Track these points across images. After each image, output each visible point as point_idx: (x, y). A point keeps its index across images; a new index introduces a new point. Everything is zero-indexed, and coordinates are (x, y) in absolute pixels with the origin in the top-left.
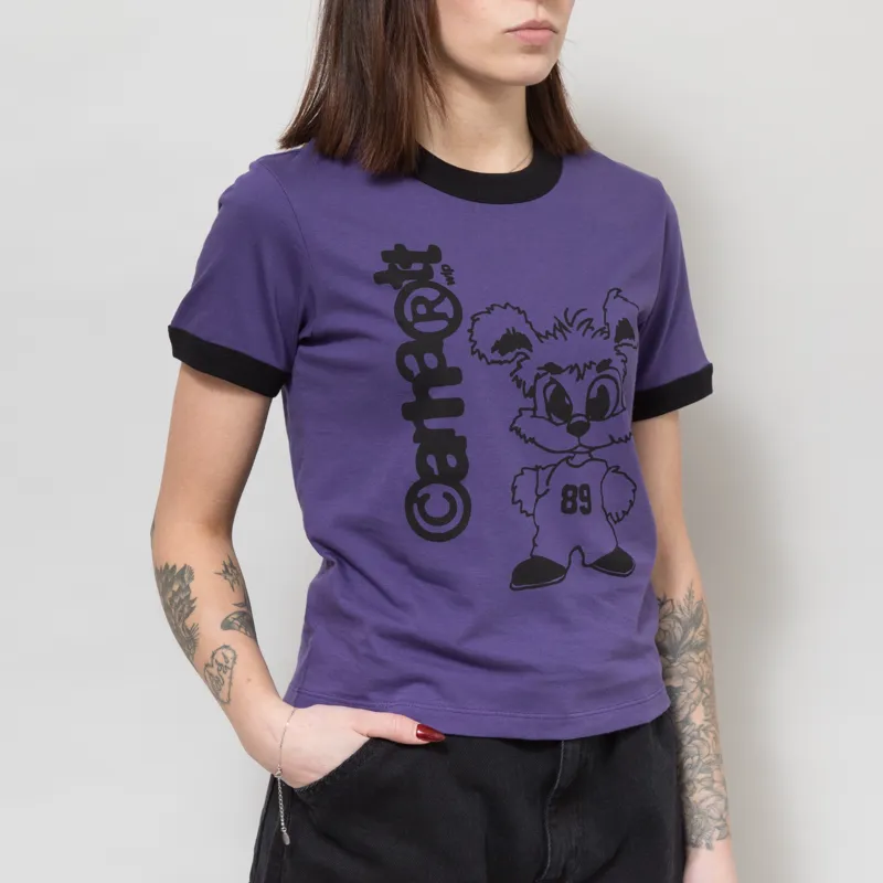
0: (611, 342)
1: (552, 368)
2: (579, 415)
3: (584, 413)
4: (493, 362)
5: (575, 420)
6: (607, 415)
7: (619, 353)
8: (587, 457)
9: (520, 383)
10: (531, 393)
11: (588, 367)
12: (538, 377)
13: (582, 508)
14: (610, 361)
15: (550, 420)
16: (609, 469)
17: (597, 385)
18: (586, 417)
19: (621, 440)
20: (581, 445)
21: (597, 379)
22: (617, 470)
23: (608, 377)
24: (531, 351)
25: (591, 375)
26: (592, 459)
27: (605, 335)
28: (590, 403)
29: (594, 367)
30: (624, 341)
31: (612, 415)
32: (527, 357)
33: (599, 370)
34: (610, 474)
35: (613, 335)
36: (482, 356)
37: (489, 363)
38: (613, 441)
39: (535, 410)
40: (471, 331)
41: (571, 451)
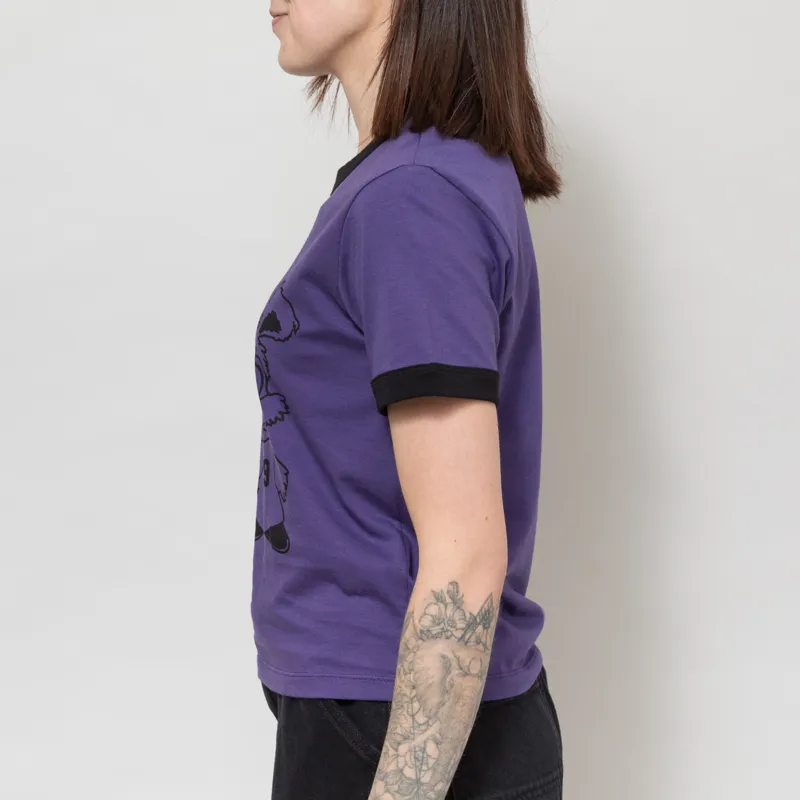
7: (260, 343)
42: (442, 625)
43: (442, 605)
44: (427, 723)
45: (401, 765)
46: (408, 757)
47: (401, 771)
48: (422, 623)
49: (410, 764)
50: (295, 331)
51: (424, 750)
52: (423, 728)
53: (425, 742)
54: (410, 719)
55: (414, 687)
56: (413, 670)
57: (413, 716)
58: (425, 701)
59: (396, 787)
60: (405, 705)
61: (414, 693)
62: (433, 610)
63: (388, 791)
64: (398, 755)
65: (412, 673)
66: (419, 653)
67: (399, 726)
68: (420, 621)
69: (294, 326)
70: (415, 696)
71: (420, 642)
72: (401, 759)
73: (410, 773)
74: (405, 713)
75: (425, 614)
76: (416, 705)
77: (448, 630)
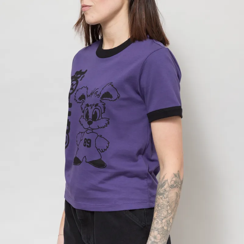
0: (99, 99)
1: (88, 105)
2: (90, 119)
3: (91, 118)
4: (78, 102)
5: (89, 120)
6: (97, 120)
7: (101, 102)
8: (91, 131)
9: (82, 108)
10: (83, 112)
11: (93, 105)
12: (85, 107)
13: (87, 145)
14: (98, 104)
15: (85, 119)
16: (98, 136)
17: (94, 111)
18: (92, 119)
19: (101, 127)
20: (90, 127)
21: (95, 109)
22: (101, 136)
23: (97, 108)
24: (85, 100)
25: (94, 107)
26: (93, 132)
27: (99, 96)
28: (93, 116)
29: (94, 105)
30: (104, 98)
31: (98, 120)
32: (84, 102)
33: (95, 106)
34: (99, 137)
35: (101, 97)
36: (76, 101)
37: (77, 103)
38: (99, 128)
39: (83, 116)
40: (75, 94)
41: (87, 129)
42: (176, 184)
43: (176, 177)
44: (171, 213)
45: (163, 226)
46: (165, 223)
47: (163, 227)
48: (171, 183)
49: (166, 225)
50: (119, 98)
51: (169, 221)
52: (170, 214)
53: (170, 219)
54: (166, 212)
55: (168, 202)
56: (168, 197)
57: (167, 211)
58: (171, 206)
59: (161, 233)
60: (165, 208)
61: (168, 204)
62: (174, 179)
63: (159, 234)
64: (162, 223)
65: (168, 198)
66: (170, 192)
67: (162, 214)
68: (170, 182)
69: (118, 96)
70: (169, 205)
71: (171, 189)
72: (163, 224)
73: (165, 228)
74: (165, 210)
75: (172, 180)
76: (169, 207)
77: (178, 185)
